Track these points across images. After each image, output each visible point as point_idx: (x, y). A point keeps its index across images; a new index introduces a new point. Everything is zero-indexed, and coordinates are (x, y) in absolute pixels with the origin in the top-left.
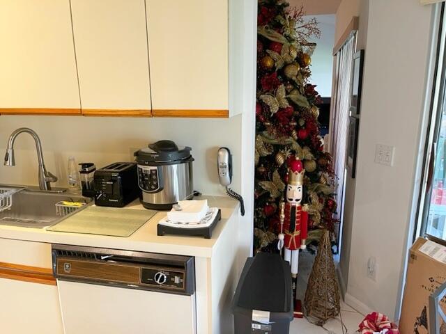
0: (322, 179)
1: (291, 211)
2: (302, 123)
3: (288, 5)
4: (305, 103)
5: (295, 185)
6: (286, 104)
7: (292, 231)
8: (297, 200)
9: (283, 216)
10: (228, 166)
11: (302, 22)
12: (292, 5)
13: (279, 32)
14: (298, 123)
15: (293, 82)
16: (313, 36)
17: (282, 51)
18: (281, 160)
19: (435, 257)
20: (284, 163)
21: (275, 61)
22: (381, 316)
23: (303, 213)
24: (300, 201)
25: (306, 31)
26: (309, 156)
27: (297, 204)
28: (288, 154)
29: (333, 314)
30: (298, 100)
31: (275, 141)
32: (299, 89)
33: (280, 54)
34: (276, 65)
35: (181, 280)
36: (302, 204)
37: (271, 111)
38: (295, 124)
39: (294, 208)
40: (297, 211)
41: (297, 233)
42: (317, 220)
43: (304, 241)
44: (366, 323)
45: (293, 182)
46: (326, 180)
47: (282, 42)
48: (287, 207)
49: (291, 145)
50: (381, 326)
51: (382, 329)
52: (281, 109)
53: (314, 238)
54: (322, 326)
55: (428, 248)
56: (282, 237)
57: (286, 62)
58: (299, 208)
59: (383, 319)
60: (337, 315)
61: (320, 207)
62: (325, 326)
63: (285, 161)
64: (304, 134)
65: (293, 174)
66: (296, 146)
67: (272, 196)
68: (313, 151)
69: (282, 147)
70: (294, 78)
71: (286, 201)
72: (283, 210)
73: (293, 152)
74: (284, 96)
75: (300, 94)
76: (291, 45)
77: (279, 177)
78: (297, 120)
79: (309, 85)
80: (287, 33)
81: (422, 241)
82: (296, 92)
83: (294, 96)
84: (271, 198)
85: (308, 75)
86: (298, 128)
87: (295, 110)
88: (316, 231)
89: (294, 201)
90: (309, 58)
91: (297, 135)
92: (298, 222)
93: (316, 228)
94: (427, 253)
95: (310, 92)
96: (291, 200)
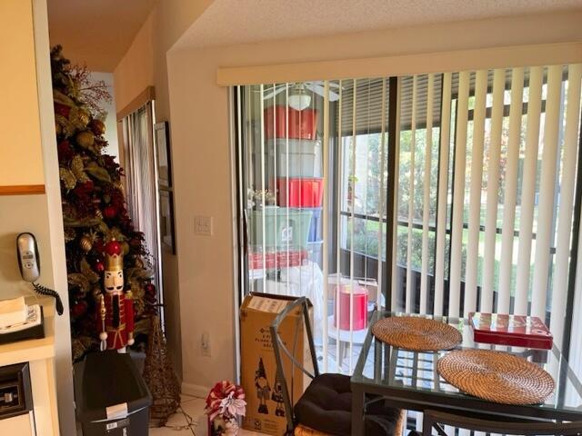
0: (138, 262)
1: (113, 302)
2: (107, 200)
3: (68, 62)
4: (106, 177)
5: (114, 270)
6: (85, 178)
7: (116, 326)
8: (119, 288)
9: (104, 310)
10: (34, 256)
11: (87, 83)
12: (73, 63)
13: (63, 93)
14: (103, 200)
15: (89, 153)
16: (102, 100)
17: (70, 116)
18: (87, 245)
19: (262, 309)
20: (92, 249)
21: (62, 128)
22: (224, 383)
23: (126, 302)
24: (121, 289)
25: (94, 94)
26: (121, 237)
27: (119, 292)
28: (94, 237)
29: (174, 408)
30: (98, 173)
31: (77, 223)
32: (97, 161)
33: (67, 118)
34: (64, 131)
35: (15, 396)
36: (125, 291)
37: (67, 186)
38: (98, 201)
39: (116, 297)
40: (120, 301)
41: (122, 327)
42: (141, 308)
43: (131, 334)
44: (213, 395)
45: (111, 268)
46: (142, 263)
47: (69, 104)
48: (107, 298)
49: (97, 226)
50: (227, 392)
51: (229, 394)
52: (79, 184)
53: (139, 330)
54: (164, 426)
55: (255, 304)
56: (104, 336)
57: (77, 129)
58: (122, 297)
59: (228, 384)
60: (179, 406)
61: (141, 293)
62: (167, 424)
63: (93, 247)
64: (112, 213)
65: (111, 258)
66: (103, 228)
67: (82, 290)
68: (123, 232)
69: (87, 230)
70: (91, 148)
71: (103, 292)
72: (103, 303)
73: (101, 235)
74: (82, 169)
75: (99, 165)
76: (80, 110)
77: (88, 266)
78: (100, 195)
79: (107, 156)
80: (73, 95)
81: (248, 299)
82: (94, 164)
83: (93, 168)
84: (83, 293)
85: (105, 144)
86: (102, 206)
87: (96, 185)
88: (141, 322)
89: (115, 289)
90: (103, 125)
91: (103, 214)
92: (122, 314)
93: (140, 318)
94: (255, 308)
95: (109, 164)
96: (112, 288)
